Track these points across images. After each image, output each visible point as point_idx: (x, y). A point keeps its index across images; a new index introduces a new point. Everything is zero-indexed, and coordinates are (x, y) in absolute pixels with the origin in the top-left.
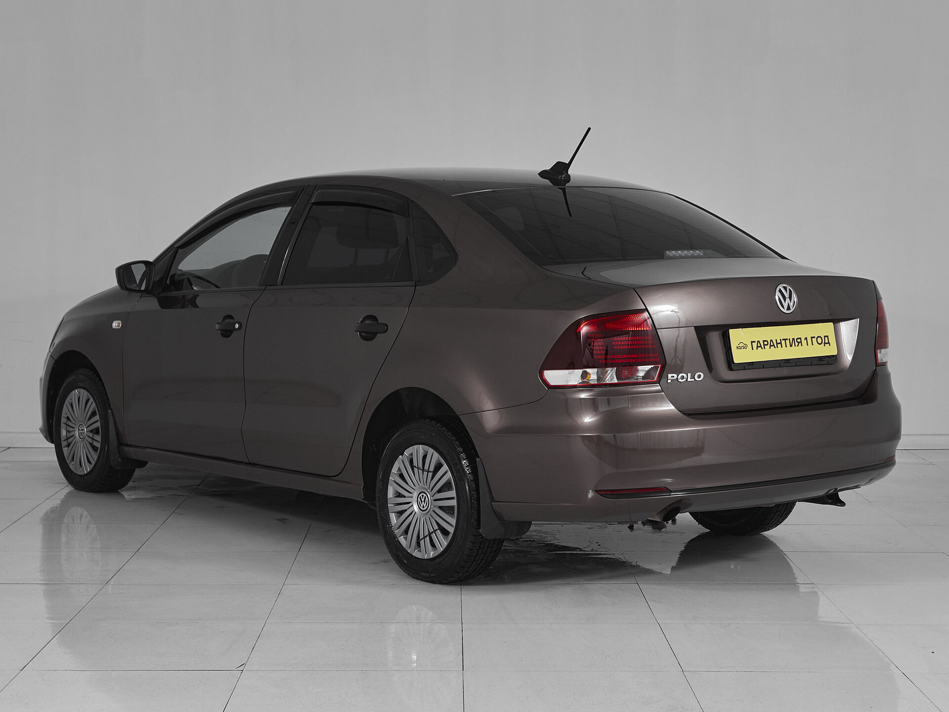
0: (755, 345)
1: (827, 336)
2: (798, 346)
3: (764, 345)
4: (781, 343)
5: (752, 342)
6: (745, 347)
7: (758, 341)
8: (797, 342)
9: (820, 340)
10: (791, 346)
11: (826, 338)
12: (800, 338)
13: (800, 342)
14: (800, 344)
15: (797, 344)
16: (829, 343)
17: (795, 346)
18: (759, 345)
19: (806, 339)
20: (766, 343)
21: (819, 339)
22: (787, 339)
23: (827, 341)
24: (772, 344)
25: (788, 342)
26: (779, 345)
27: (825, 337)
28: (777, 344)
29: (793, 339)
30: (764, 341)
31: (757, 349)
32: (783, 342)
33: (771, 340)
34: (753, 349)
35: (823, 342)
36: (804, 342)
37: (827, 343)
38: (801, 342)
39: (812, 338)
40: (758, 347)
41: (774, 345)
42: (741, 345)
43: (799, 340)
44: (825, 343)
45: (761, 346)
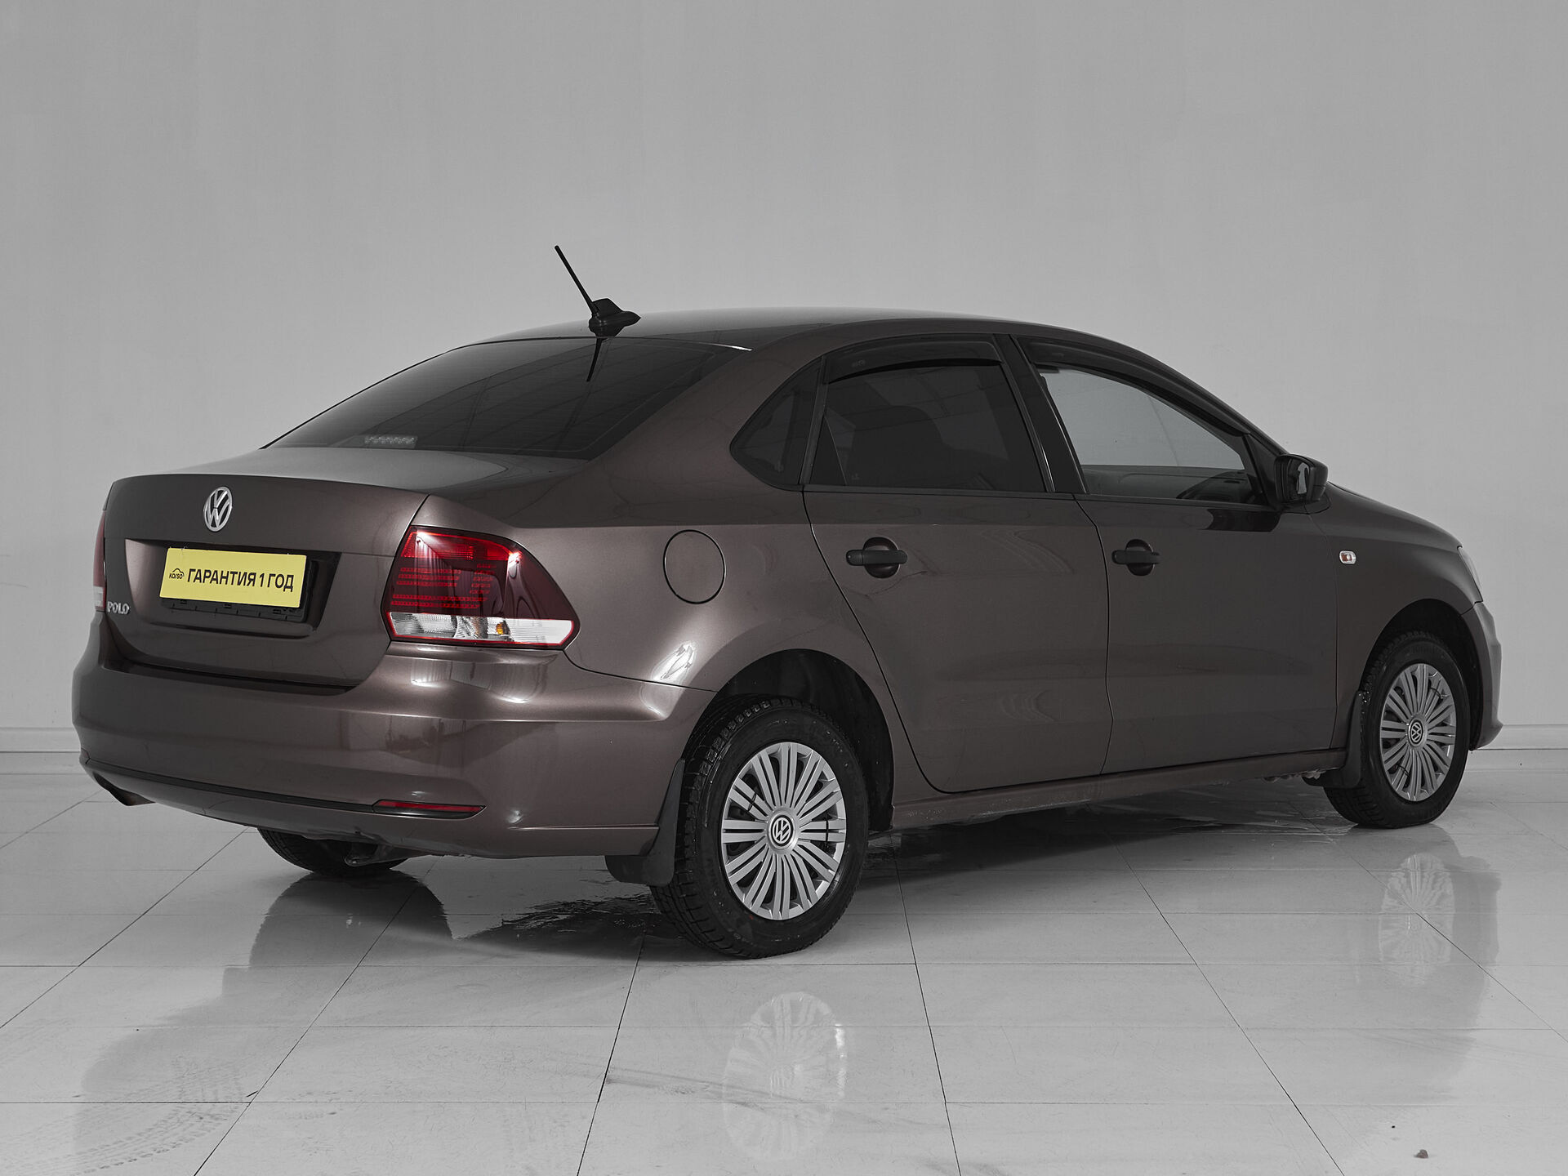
0: (193, 574)
1: (292, 576)
3: (205, 577)
4: (227, 578)
5: (191, 570)
6: (179, 577)
7: (199, 571)
8: (249, 578)
10: (239, 584)
11: (290, 579)
12: (255, 574)
14: (252, 582)
15: (247, 581)
16: (291, 587)
18: (198, 576)
19: (262, 576)
21: (280, 578)
22: (237, 573)
23: (289, 584)
24: (215, 577)
25: (236, 576)
26: (224, 580)
27: (288, 576)
28: (222, 577)
29: (245, 574)
30: (206, 571)
33: (216, 572)
36: (258, 580)
37: (288, 587)
38: (254, 580)
39: (271, 575)
40: (196, 578)
41: (217, 580)
42: (177, 572)
43: (252, 577)
44: (286, 587)
45: (200, 579)
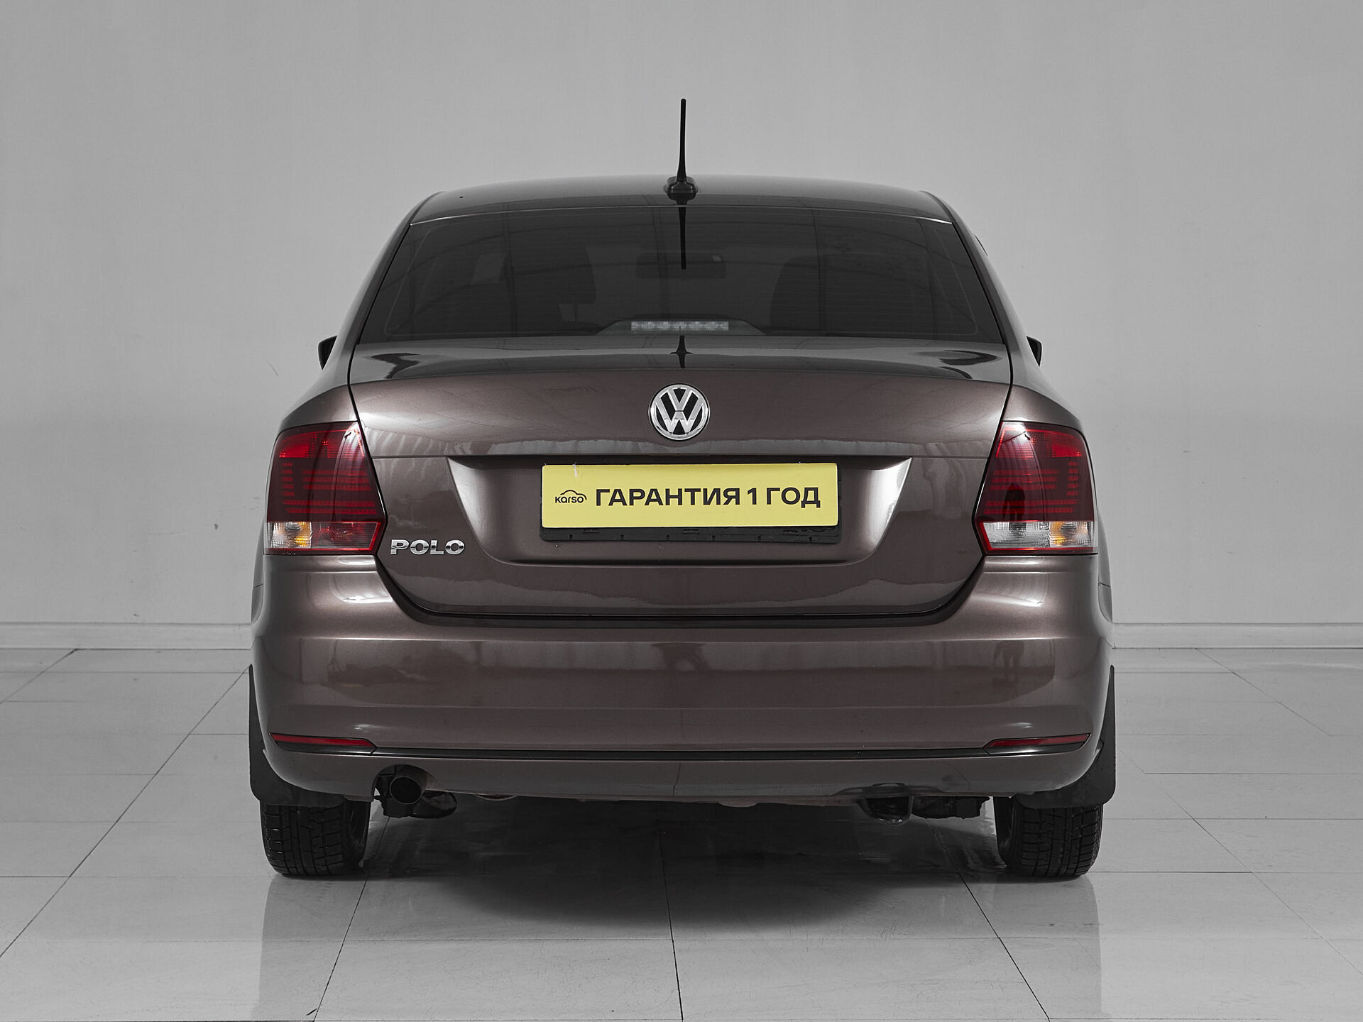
0: (606, 498)
1: (816, 490)
2: (727, 503)
3: (632, 498)
4: (679, 497)
5: (599, 492)
6: (580, 498)
9: (791, 496)
10: (707, 502)
11: (811, 494)
12: (737, 490)
13: (733, 497)
15: (723, 499)
17: (718, 503)
19: (753, 491)
20: (636, 494)
27: (807, 490)
30: (632, 491)
31: (611, 504)
32: (686, 496)
34: (598, 503)
35: (802, 498)
36: (746, 498)
38: (737, 497)
39: (769, 490)
40: (613, 500)
